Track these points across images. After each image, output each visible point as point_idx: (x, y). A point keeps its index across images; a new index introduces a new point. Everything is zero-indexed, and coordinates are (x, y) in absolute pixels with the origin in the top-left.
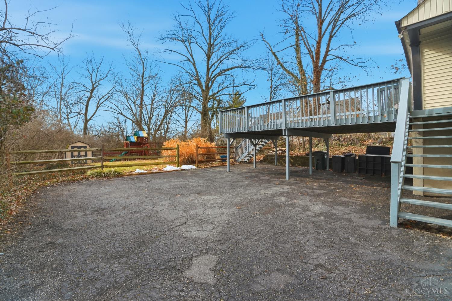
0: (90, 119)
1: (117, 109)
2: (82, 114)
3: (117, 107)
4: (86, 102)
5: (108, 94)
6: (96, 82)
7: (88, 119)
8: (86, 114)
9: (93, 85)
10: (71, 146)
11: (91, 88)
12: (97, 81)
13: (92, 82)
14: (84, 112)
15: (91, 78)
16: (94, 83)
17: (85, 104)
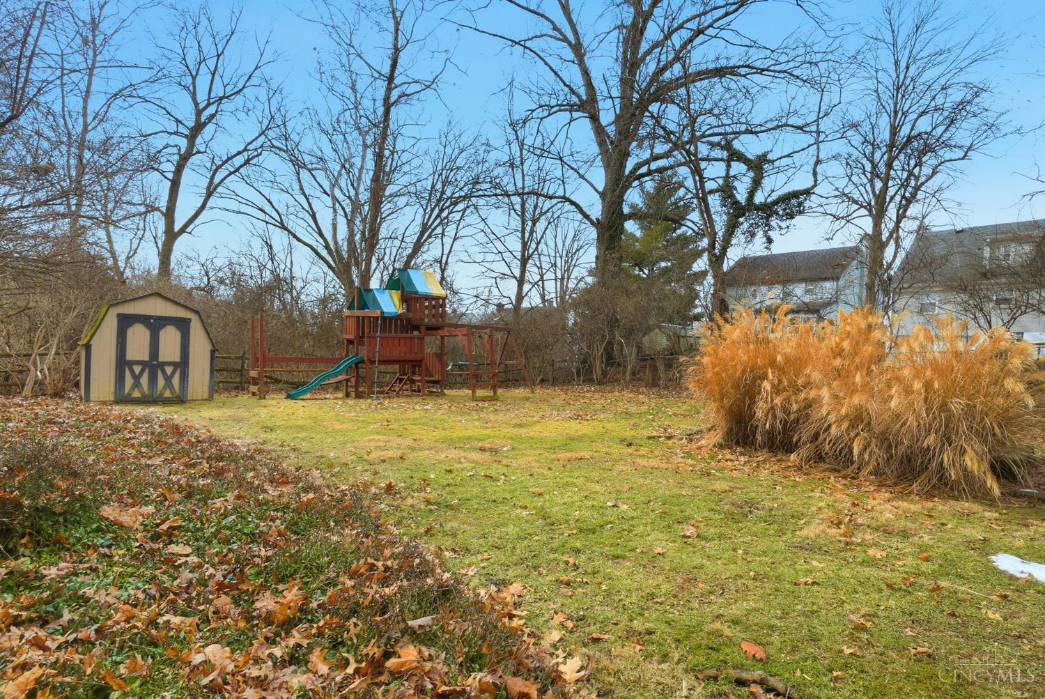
0: (183, 230)
1: (268, 208)
2: (158, 209)
3: (269, 201)
4: (173, 169)
5: (245, 150)
6: (209, 105)
7: (177, 227)
8: (169, 214)
9: (199, 113)
10: (119, 315)
11: (191, 124)
12: (212, 101)
13: (196, 104)
14: (163, 204)
15: (194, 88)
16: (201, 106)
17: (170, 176)
